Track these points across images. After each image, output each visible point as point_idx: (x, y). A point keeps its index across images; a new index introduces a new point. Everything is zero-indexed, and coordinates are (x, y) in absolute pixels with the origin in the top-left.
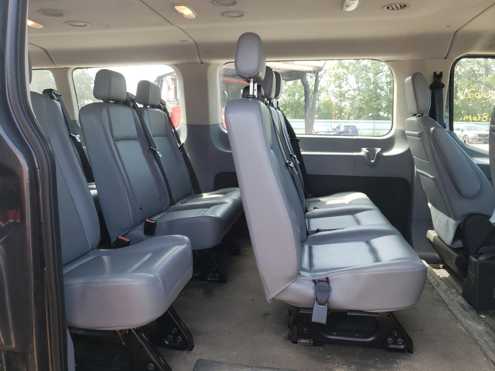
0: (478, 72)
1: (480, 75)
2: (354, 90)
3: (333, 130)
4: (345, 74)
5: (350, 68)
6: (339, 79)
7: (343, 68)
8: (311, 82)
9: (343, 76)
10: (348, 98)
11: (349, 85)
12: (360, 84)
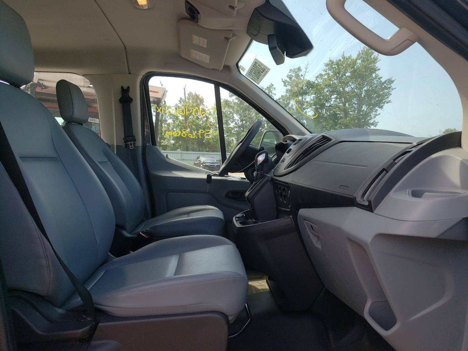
0: (340, 115)
1: (341, 118)
2: (239, 127)
3: (217, 161)
4: (231, 112)
5: (235, 108)
6: (226, 117)
7: (229, 107)
8: (201, 119)
9: (229, 114)
10: (234, 134)
11: (235, 123)
12: (244, 122)
